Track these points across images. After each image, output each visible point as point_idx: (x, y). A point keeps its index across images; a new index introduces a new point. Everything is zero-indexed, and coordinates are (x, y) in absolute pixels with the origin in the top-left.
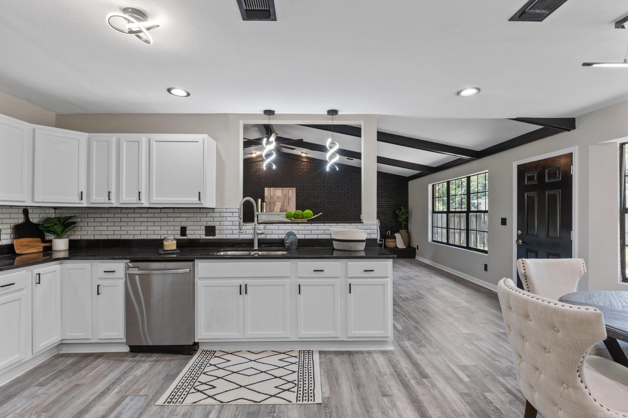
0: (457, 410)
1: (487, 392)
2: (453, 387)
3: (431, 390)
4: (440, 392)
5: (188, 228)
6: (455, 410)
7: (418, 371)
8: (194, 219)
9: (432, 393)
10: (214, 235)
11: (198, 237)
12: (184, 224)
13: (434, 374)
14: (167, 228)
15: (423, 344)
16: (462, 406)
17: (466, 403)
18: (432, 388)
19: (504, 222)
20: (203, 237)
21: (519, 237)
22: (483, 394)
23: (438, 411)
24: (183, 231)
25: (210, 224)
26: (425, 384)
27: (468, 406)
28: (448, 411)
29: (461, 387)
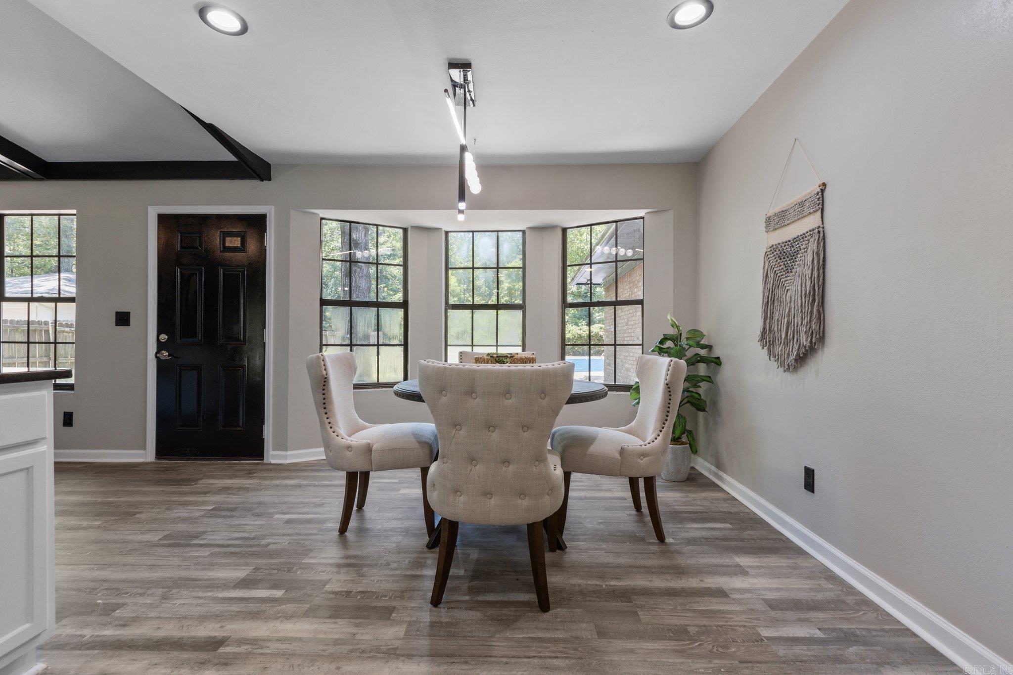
0: (336, 637)
1: (325, 586)
2: (281, 617)
3: (262, 651)
4: (278, 640)
6: (336, 640)
7: (186, 650)
9: (271, 654)
13: (222, 627)
15: (104, 604)
16: (333, 626)
17: (328, 618)
18: (257, 647)
19: (123, 319)
21: (161, 346)
22: (326, 591)
23: (323, 664)
26: (240, 654)
27: (338, 620)
28: (331, 650)
29: (289, 607)
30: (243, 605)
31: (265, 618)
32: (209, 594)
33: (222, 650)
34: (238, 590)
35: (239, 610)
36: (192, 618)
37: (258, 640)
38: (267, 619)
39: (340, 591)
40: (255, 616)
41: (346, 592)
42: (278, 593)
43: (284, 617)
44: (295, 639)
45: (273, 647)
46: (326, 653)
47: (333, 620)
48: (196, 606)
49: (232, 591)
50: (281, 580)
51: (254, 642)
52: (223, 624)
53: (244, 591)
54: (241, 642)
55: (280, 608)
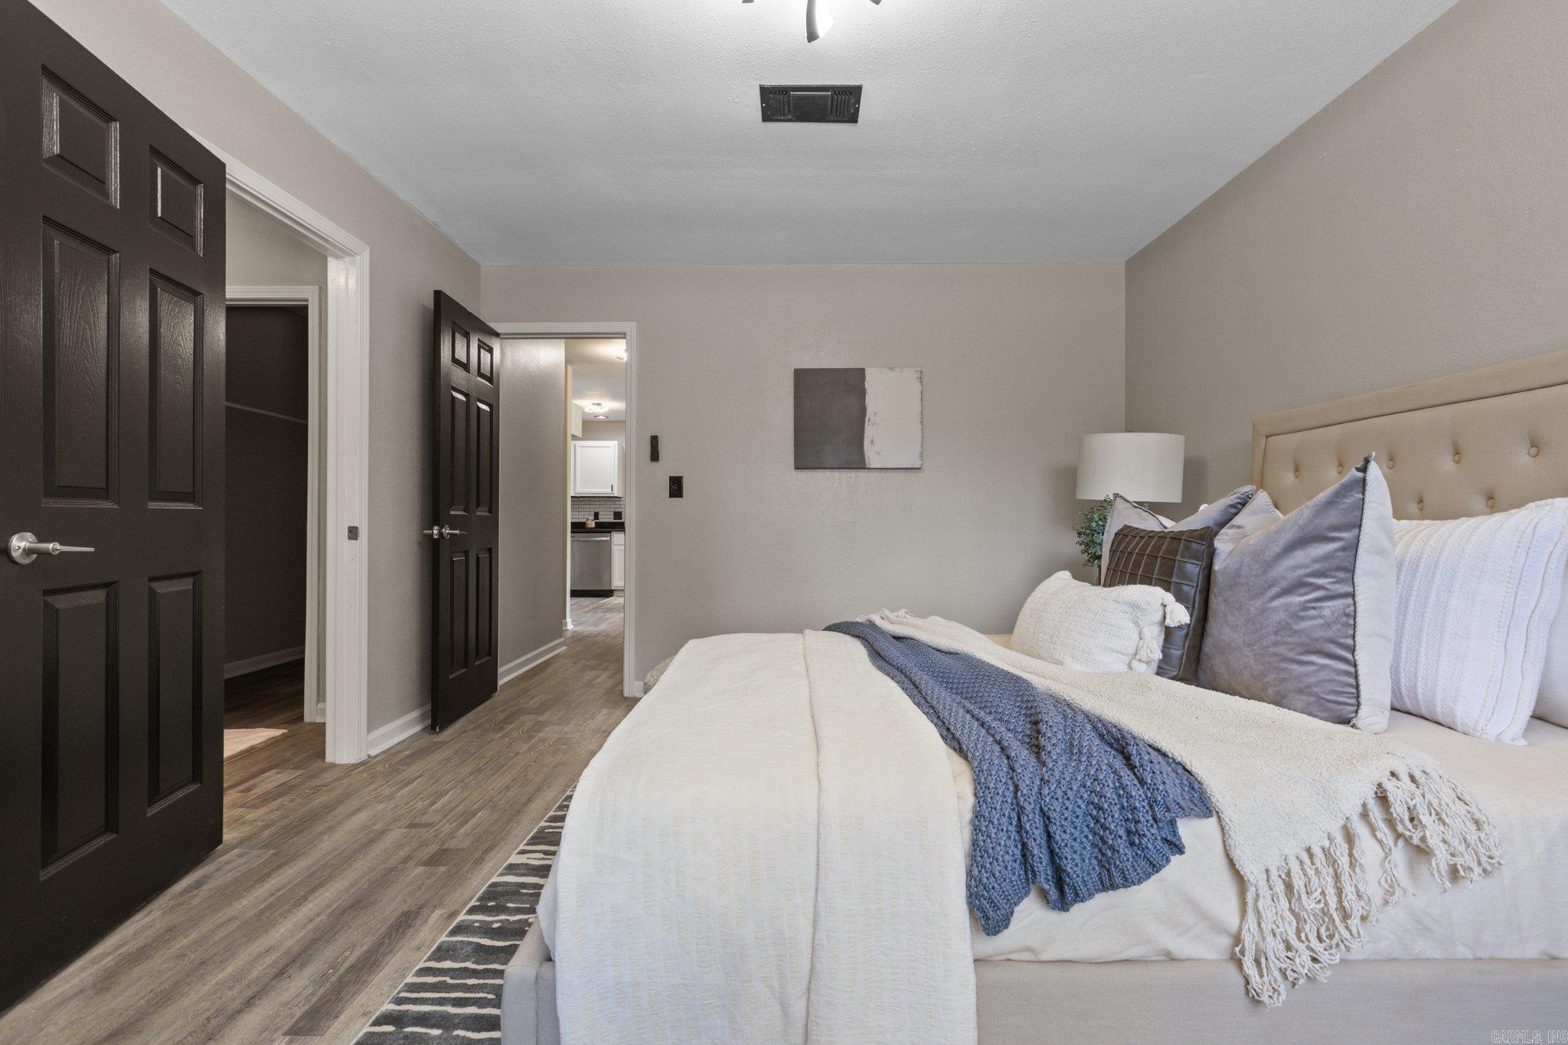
5: (600, 513)
8: (605, 506)
10: (621, 519)
11: (608, 521)
12: (596, 510)
14: (583, 513)
20: (612, 520)
24: (596, 515)
25: (617, 510)
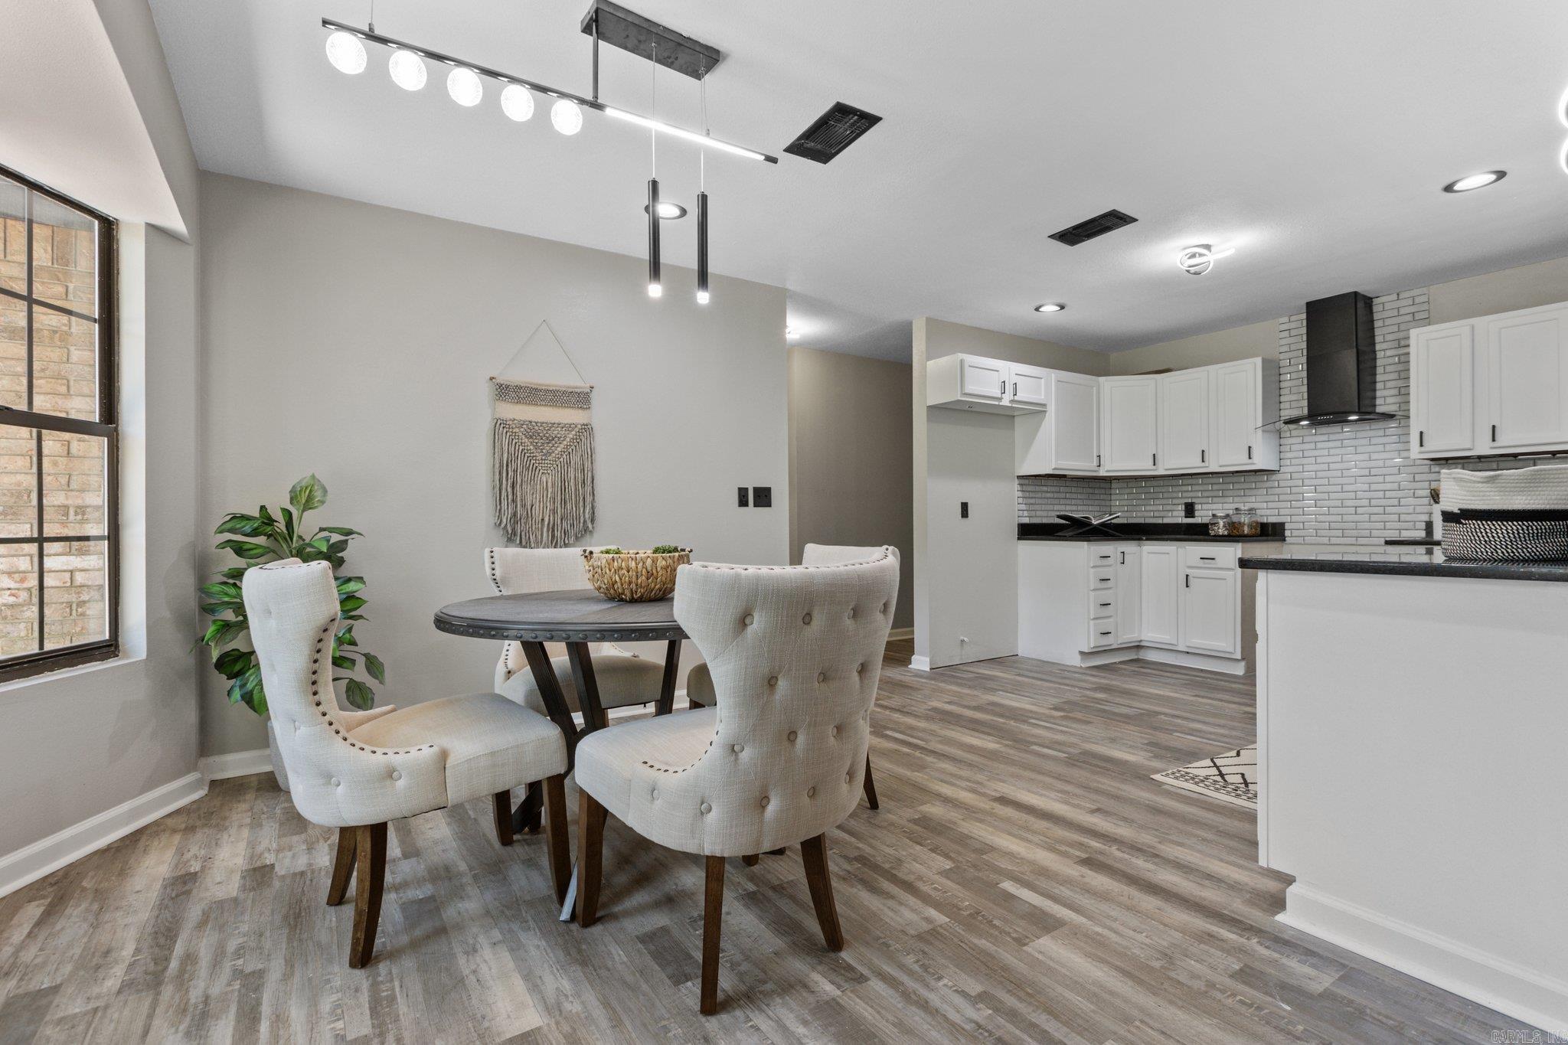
13: (1083, 876)
28: (989, 819)
29: (1004, 864)
30: (1056, 891)
31: (1034, 864)
32: (1099, 929)
33: (1084, 856)
34: (1058, 916)
35: (1061, 887)
36: (1120, 904)
37: (1048, 849)
38: (1032, 863)
39: (941, 856)
40: (1044, 872)
41: (935, 852)
42: (1008, 886)
43: (1015, 857)
44: (1014, 836)
45: (1036, 839)
46: (994, 818)
47: (970, 834)
48: (1116, 920)
49: (1066, 918)
50: (995, 904)
51: (1051, 849)
52: (1080, 878)
53: (1048, 910)
54: (1064, 855)
55: (1014, 868)
